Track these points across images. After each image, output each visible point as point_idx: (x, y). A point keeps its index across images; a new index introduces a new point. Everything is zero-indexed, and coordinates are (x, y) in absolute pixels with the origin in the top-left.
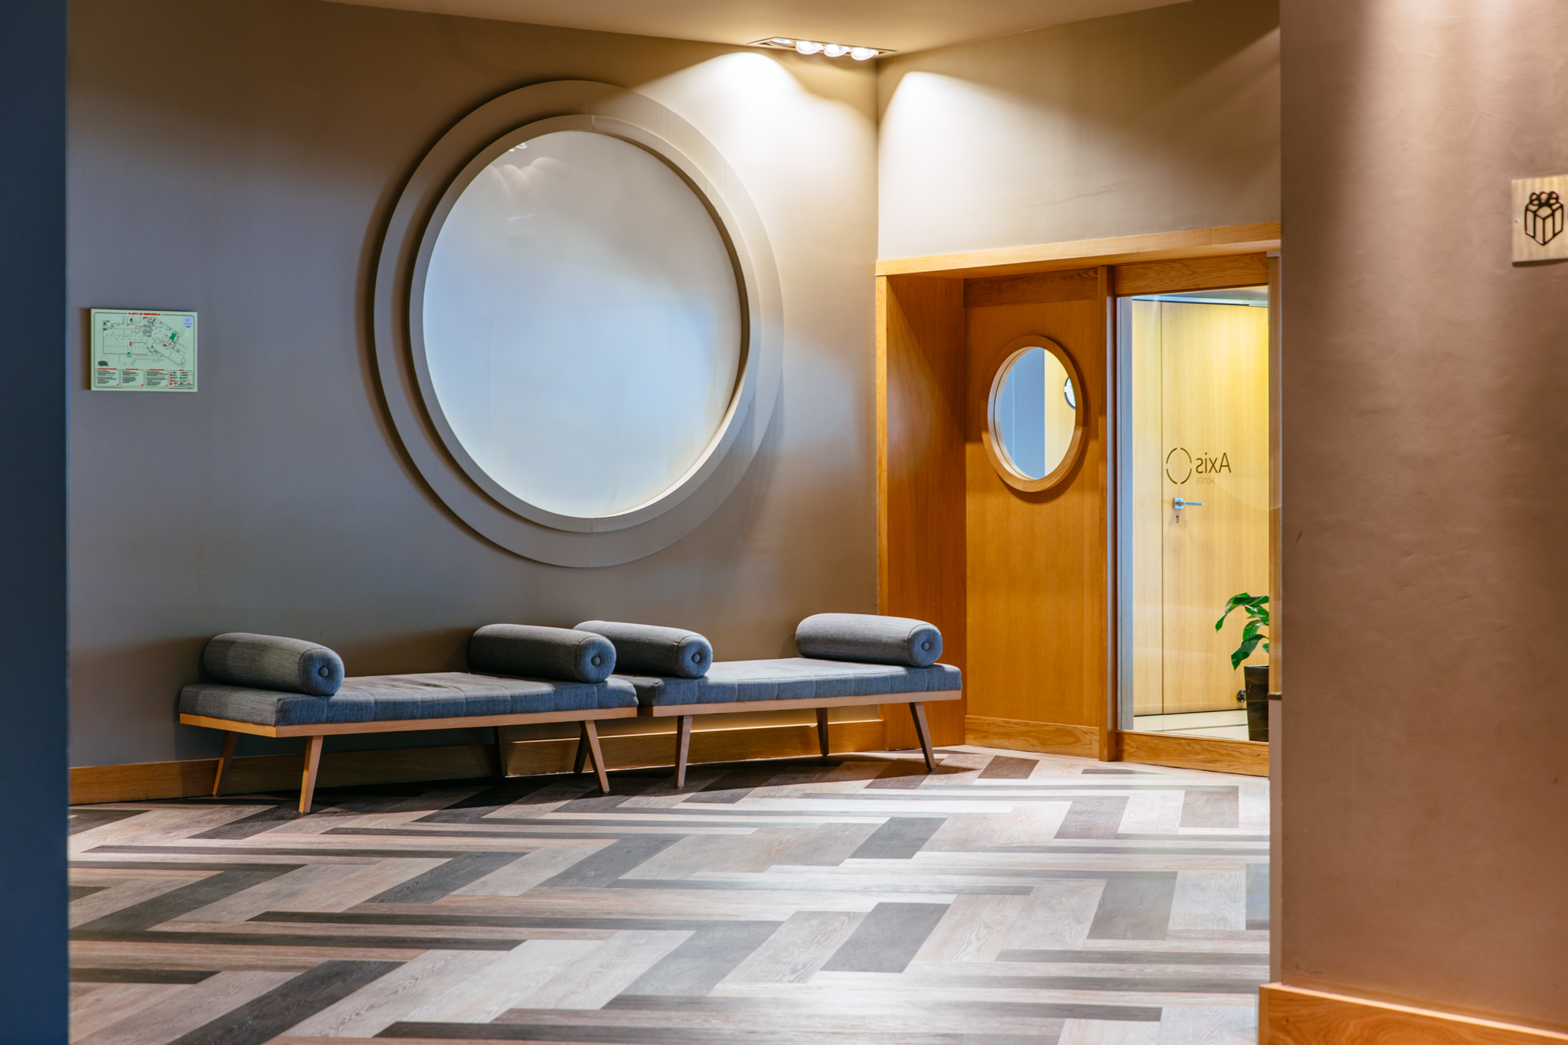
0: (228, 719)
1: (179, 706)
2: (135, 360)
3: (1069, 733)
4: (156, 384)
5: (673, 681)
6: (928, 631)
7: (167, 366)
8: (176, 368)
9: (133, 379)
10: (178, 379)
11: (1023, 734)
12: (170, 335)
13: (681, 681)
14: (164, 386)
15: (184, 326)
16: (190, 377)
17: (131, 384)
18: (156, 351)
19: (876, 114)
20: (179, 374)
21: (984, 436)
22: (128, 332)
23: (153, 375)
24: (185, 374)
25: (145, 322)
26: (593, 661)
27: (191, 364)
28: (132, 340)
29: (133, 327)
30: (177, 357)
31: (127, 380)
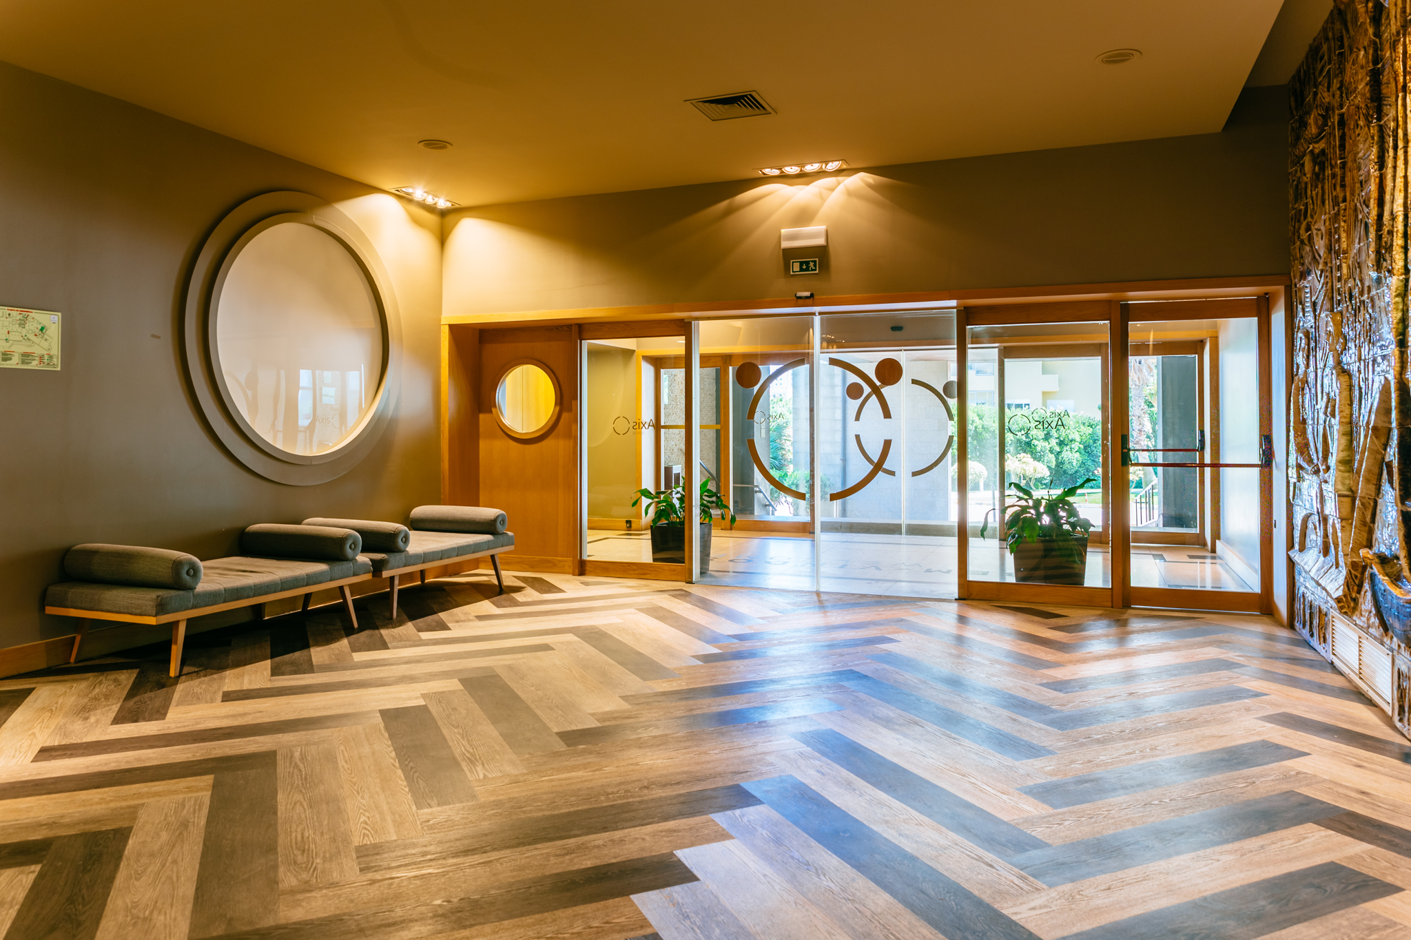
0: (102, 611)
1: (43, 600)
2: (12, 345)
3: (549, 561)
4: (28, 363)
5: (392, 555)
6: (502, 514)
7: (37, 351)
8: (45, 352)
9: (10, 359)
10: (46, 361)
11: (518, 563)
12: (40, 328)
13: (396, 554)
14: (34, 365)
15: (52, 321)
16: (55, 360)
17: (8, 362)
18: (28, 339)
19: (442, 239)
20: (46, 357)
21: (493, 410)
22: (6, 323)
23: (26, 357)
24: (51, 357)
25: (20, 317)
26: (350, 547)
27: (56, 350)
28: (10, 330)
29: (11, 320)
30: (45, 344)
31: (5, 360)
